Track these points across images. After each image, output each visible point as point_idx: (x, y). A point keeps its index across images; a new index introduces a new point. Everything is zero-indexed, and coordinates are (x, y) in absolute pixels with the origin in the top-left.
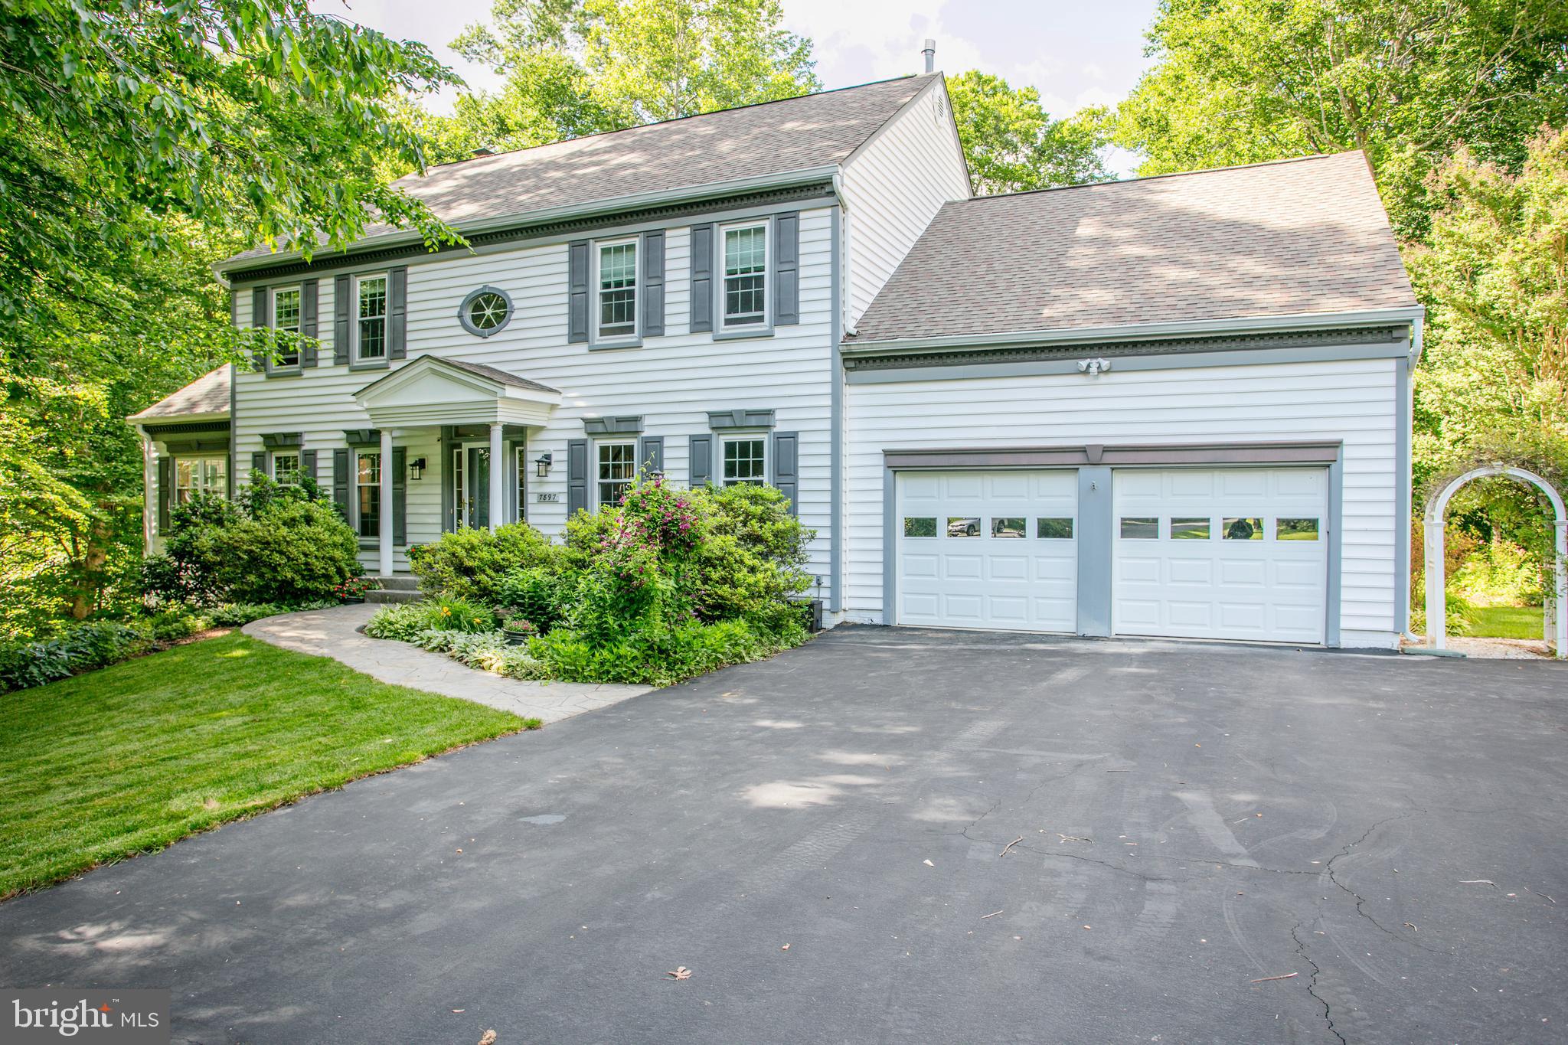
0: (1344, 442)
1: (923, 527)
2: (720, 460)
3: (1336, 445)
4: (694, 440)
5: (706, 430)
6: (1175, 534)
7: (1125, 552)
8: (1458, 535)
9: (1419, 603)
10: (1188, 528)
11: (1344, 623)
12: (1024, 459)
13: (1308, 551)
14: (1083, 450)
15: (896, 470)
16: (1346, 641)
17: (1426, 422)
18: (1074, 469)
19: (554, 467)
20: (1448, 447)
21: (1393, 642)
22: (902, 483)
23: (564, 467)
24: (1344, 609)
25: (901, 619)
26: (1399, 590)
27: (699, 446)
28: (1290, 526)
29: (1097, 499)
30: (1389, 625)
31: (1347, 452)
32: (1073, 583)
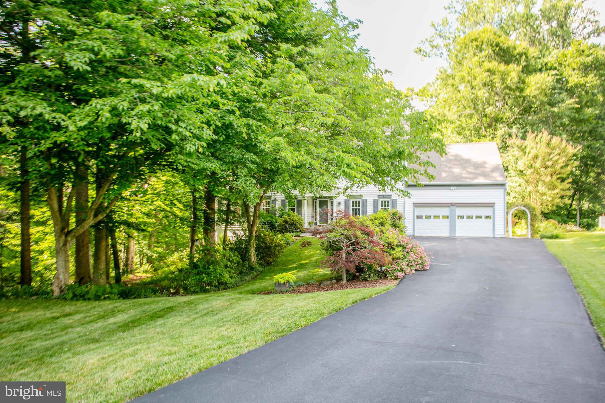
0: (496, 202)
1: (419, 217)
2: (380, 204)
3: (494, 203)
4: (374, 200)
5: (377, 198)
6: (467, 218)
7: (458, 221)
8: (514, 218)
9: (507, 231)
10: (469, 217)
11: (496, 233)
12: (440, 205)
13: (490, 221)
14: (451, 203)
15: (415, 206)
16: (496, 236)
17: (508, 194)
18: (450, 207)
19: (341, 205)
20: (512, 199)
21: (503, 236)
22: (416, 209)
23: (344, 205)
24: (496, 231)
25: (416, 234)
26: (504, 229)
27: (375, 202)
28: (487, 217)
29: (453, 212)
30: (503, 233)
31: (496, 204)
32: (449, 227)
